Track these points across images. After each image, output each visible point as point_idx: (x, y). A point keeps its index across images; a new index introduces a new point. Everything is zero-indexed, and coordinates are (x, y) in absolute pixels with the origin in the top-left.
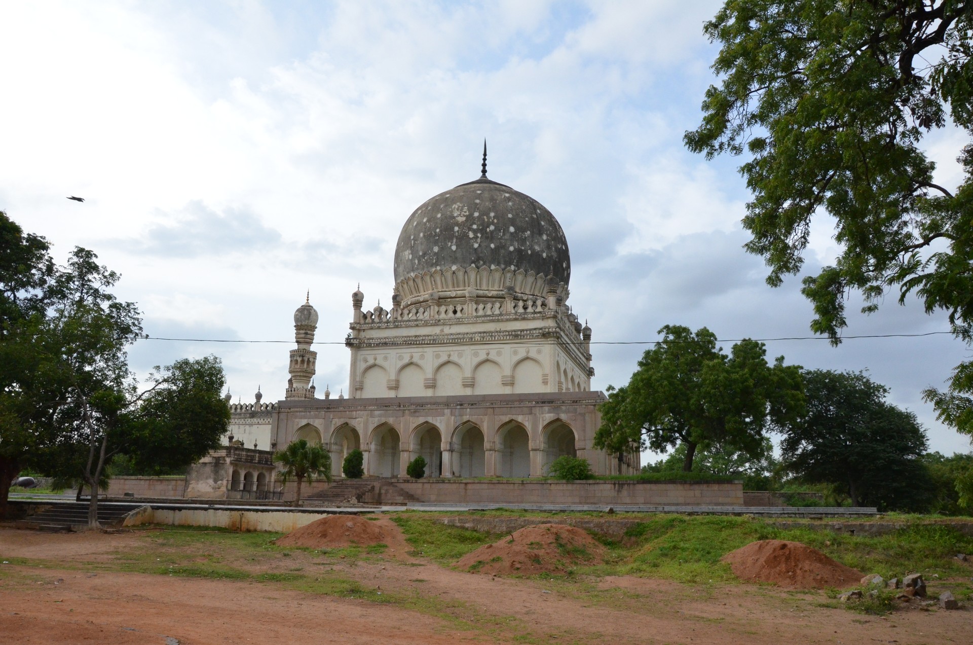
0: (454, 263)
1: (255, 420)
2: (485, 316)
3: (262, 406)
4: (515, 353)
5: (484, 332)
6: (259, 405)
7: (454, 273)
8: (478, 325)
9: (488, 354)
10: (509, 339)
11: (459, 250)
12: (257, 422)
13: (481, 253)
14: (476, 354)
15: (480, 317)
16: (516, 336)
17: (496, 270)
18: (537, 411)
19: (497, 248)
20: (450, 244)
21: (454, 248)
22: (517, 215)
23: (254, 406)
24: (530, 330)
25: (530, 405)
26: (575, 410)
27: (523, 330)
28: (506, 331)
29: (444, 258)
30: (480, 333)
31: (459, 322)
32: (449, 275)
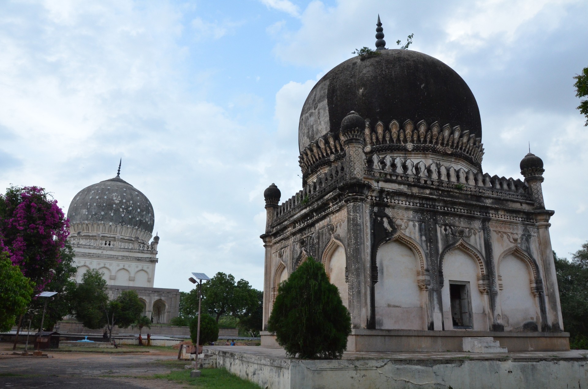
0: (111, 221)
2: (124, 248)
4: (137, 267)
5: (124, 256)
7: (110, 226)
8: (120, 252)
9: (124, 266)
10: (135, 261)
11: (115, 216)
13: (125, 219)
14: (118, 265)
15: (122, 248)
16: (139, 259)
17: (130, 228)
18: (152, 295)
19: (132, 218)
20: (110, 212)
21: (112, 214)
22: (141, 204)
24: (145, 258)
25: (149, 292)
26: (168, 296)
27: (142, 258)
28: (134, 257)
29: (106, 218)
30: (122, 256)
31: (111, 249)
32: (107, 227)
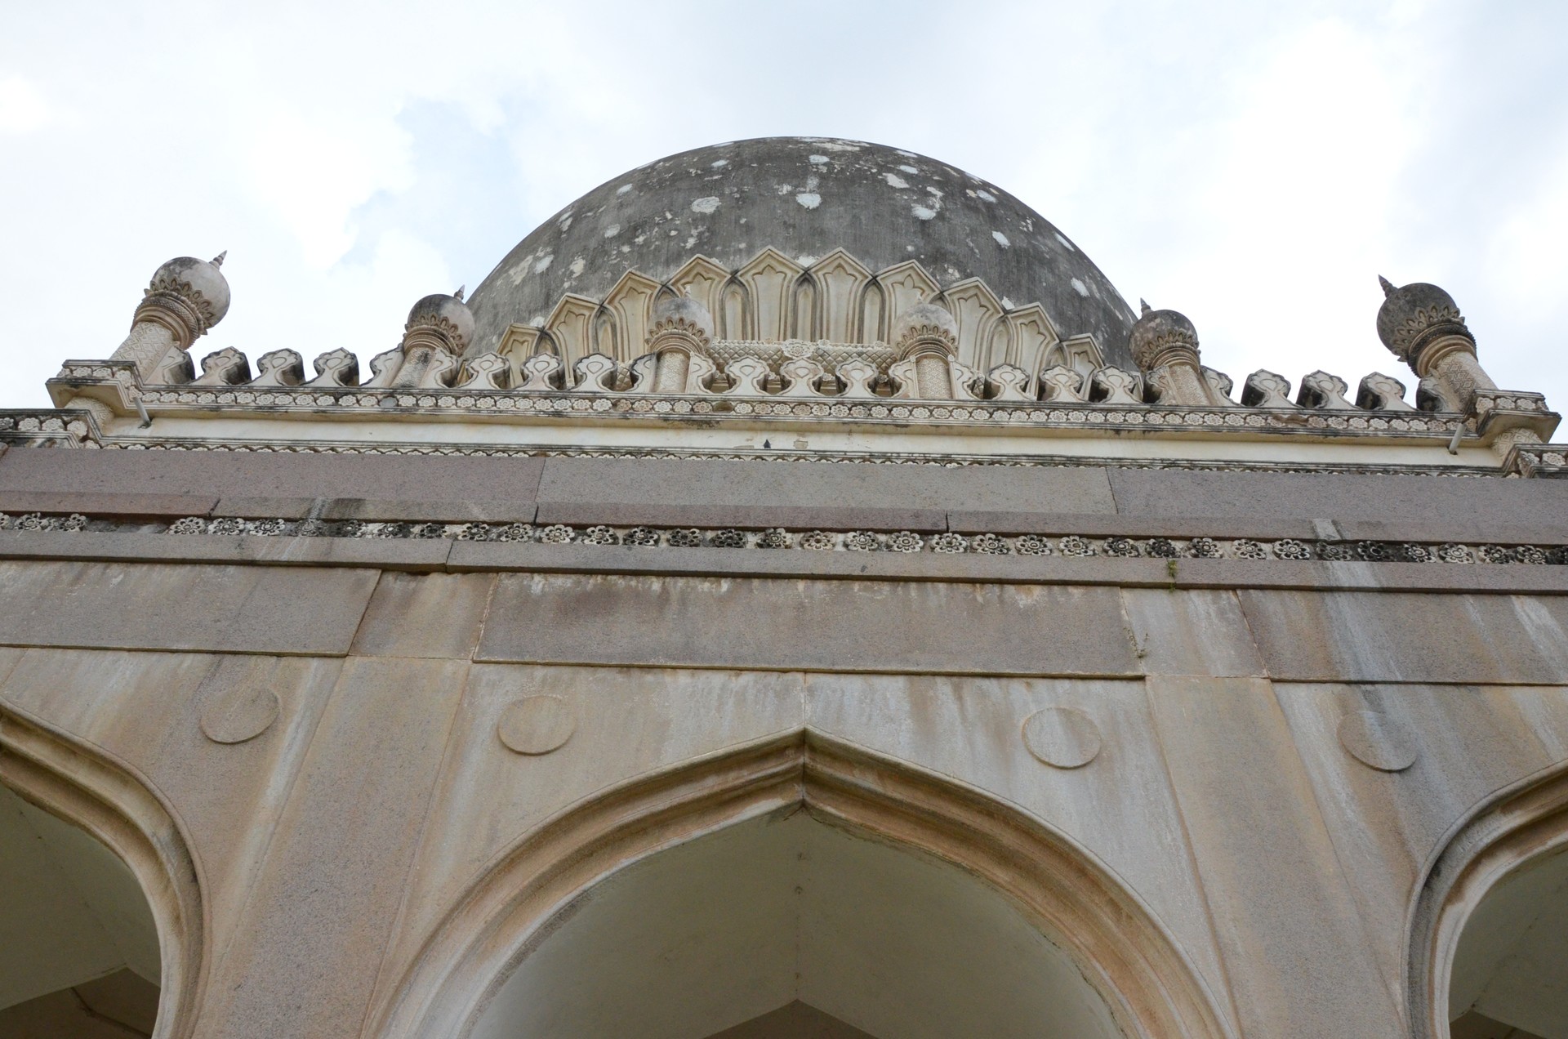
0: (803, 248)
7: (806, 278)
13: (953, 242)
20: (786, 189)
21: (810, 200)
29: (748, 229)
32: (769, 290)
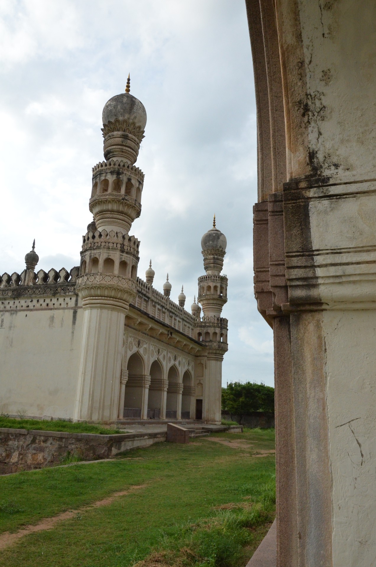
1: (23, 302)
3: (36, 276)
6: (32, 275)
12: (25, 305)
23: (23, 277)
